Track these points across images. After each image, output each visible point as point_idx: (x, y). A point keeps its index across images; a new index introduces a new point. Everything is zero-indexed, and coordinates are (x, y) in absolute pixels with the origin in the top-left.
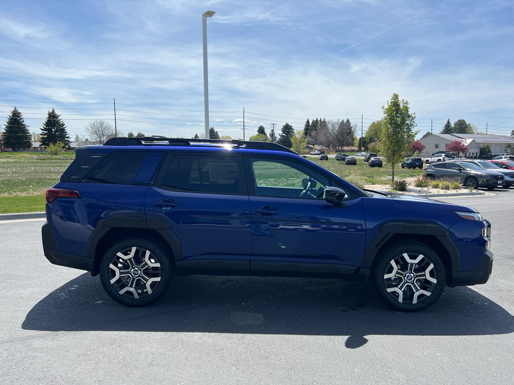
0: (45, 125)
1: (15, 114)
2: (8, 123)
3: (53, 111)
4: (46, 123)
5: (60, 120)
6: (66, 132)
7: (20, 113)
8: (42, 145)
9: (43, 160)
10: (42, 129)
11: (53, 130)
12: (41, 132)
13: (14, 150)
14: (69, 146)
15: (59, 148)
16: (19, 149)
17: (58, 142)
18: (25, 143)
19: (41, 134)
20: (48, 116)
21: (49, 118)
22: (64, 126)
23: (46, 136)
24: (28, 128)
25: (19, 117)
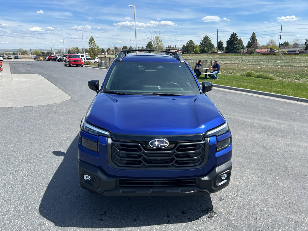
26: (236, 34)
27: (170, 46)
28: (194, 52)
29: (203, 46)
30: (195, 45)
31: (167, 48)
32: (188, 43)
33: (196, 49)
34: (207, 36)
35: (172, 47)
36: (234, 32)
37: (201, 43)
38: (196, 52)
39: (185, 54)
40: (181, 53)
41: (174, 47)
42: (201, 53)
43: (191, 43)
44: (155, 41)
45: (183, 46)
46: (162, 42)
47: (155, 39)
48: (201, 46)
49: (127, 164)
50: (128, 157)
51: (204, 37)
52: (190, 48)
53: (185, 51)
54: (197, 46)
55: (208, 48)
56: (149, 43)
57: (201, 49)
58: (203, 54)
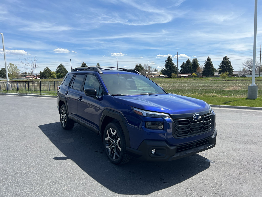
0: (221, 64)
1: (208, 60)
2: (205, 64)
3: (226, 56)
4: (222, 62)
5: (229, 60)
6: (232, 67)
7: (210, 59)
8: (219, 74)
9: (214, 81)
10: (220, 66)
11: (225, 66)
12: (219, 67)
13: (207, 77)
14: (232, 74)
15: (226, 75)
16: (209, 76)
17: (226, 72)
18: (211, 73)
19: (219, 68)
20: (223, 59)
21: (224, 60)
22: (231, 64)
23: (221, 69)
24: (213, 66)
25: (210, 61)
26: (85, 64)
27: (26, 72)
28: (51, 77)
29: (59, 73)
30: (51, 71)
31: (22, 74)
32: (45, 70)
33: (53, 75)
34: (62, 65)
35: (27, 73)
36: (84, 62)
37: (57, 70)
38: (53, 77)
39: (42, 79)
40: (39, 78)
41: (30, 73)
42: (58, 78)
43: (47, 70)
44: (10, 67)
45: (40, 72)
46: (18, 69)
47: (10, 66)
48: (57, 72)
49: (182, 134)
50: (183, 129)
51: (59, 65)
52: (47, 74)
53: (42, 77)
54: (53, 72)
55: (64, 74)
56: (3, 69)
57: (58, 75)
58: (60, 79)
